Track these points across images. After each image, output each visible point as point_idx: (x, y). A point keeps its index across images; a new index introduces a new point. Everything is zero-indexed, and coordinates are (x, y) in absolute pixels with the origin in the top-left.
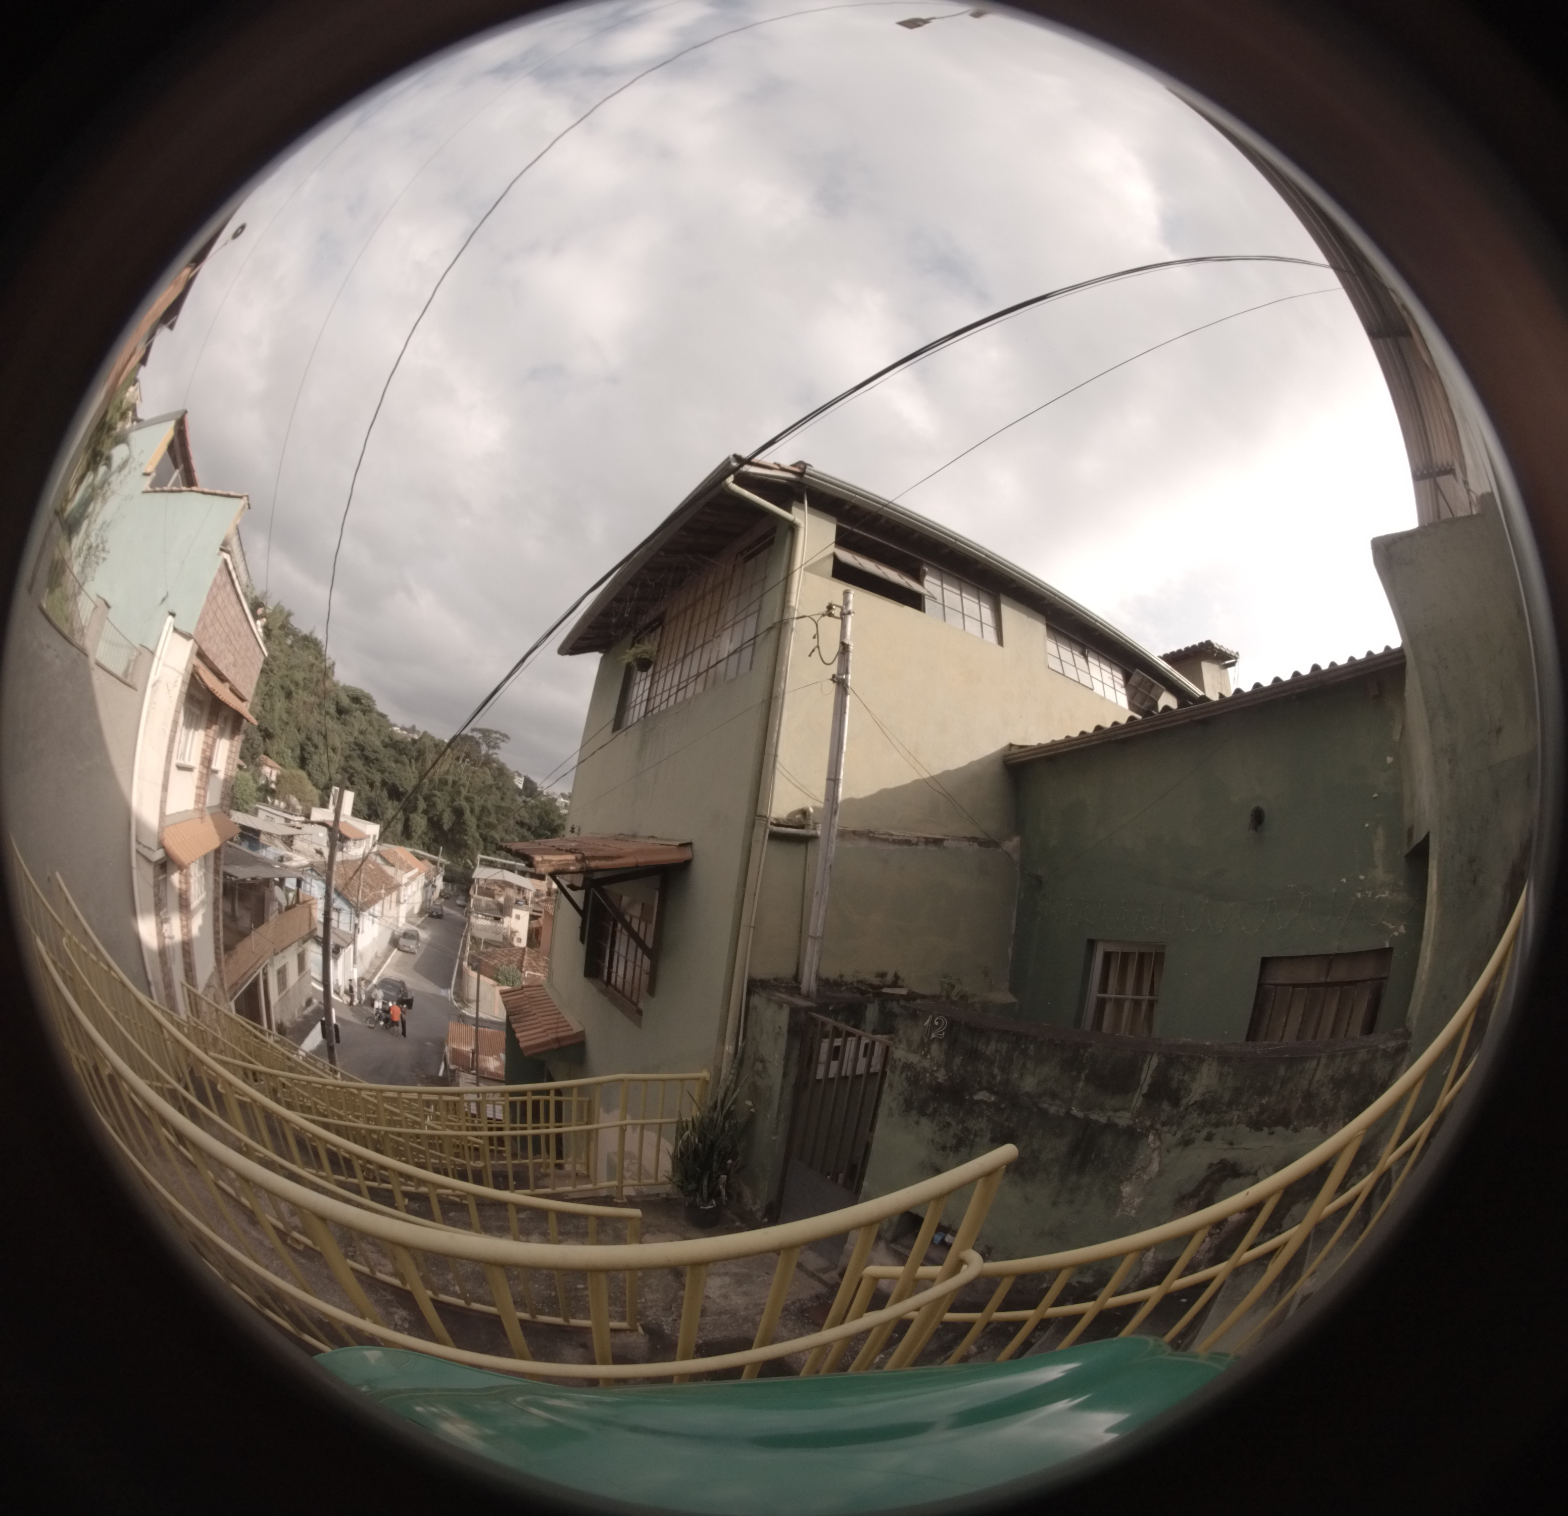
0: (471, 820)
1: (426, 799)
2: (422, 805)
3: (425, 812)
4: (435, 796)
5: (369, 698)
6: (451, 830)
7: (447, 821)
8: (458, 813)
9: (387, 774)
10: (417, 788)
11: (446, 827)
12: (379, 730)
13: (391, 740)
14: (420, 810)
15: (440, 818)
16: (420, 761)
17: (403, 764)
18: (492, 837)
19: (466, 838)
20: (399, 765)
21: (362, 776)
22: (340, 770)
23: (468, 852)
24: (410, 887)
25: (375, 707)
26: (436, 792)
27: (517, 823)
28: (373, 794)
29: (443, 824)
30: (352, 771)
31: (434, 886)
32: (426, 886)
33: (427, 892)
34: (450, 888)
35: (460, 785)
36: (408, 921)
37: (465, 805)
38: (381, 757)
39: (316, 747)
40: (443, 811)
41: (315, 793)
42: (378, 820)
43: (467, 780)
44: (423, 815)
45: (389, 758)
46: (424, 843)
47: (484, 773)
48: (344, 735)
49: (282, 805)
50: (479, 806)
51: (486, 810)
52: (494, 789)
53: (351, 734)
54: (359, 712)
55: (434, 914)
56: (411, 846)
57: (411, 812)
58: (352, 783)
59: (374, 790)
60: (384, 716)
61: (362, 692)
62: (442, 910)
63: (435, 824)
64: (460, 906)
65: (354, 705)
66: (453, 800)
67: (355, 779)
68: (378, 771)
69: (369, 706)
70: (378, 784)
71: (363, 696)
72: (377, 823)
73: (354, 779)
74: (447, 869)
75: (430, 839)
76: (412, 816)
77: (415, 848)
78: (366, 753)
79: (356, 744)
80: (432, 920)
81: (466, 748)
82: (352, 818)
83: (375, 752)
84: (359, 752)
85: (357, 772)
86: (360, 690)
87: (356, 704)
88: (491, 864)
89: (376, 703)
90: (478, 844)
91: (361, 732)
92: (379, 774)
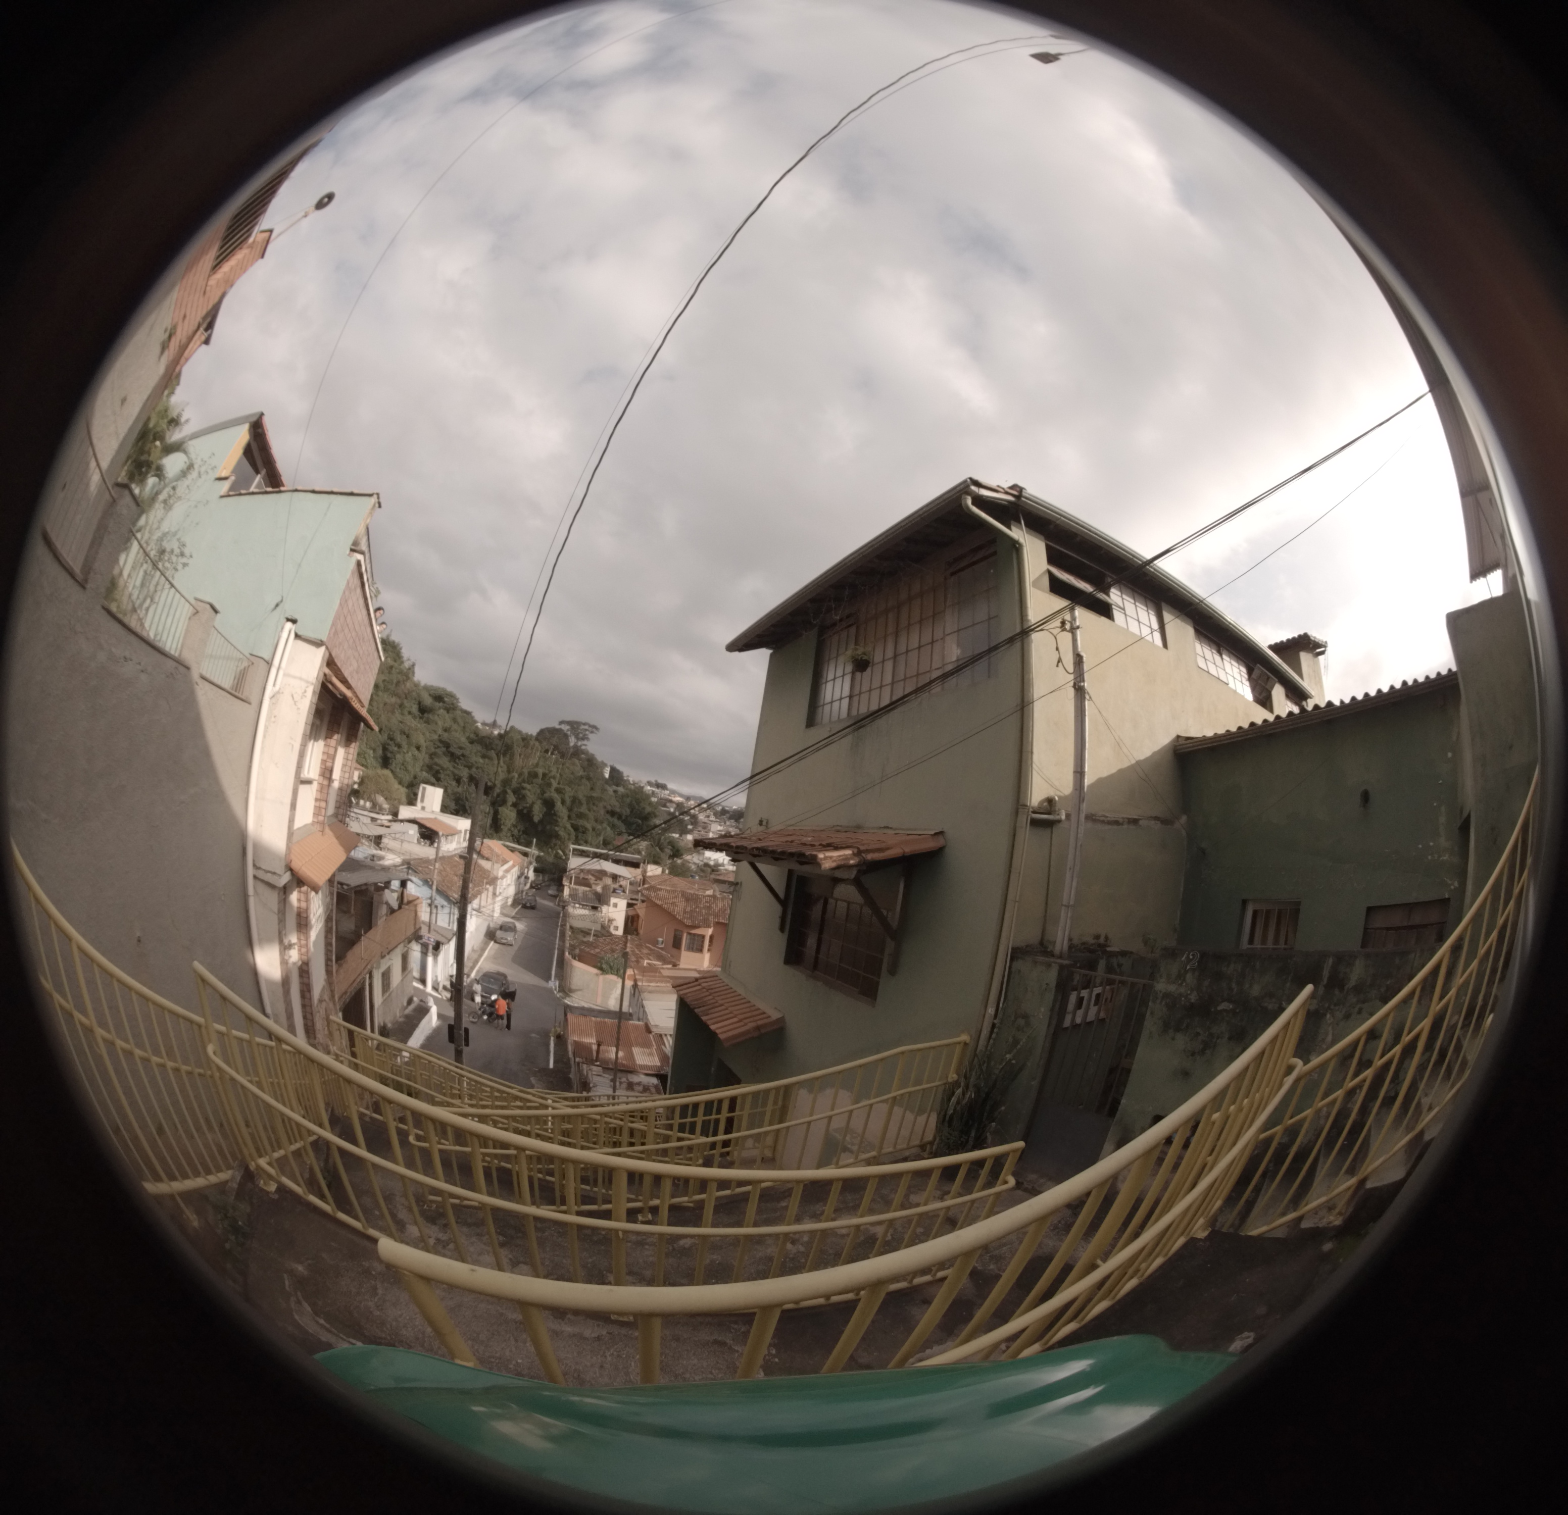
0: (562, 811)
1: (514, 792)
2: (511, 798)
3: (514, 805)
4: (524, 788)
5: (451, 695)
6: (541, 822)
7: (538, 813)
8: (549, 804)
9: (474, 769)
10: (506, 782)
11: (536, 819)
12: (464, 727)
13: (477, 736)
14: (509, 803)
15: (530, 810)
16: (508, 756)
17: (490, 758)
18: (582, 827)
19: (557, 828)
20: (487, 760)
21: (448, 772)
22: (425, 768)
23: (558, 842)
24: (505, 880)
25: (459, 704)
26: (525, 785)
27: (608, 812)
28: (460, 790)
29: (533, 816)
30: (438, 768)
31: (527, 878)
32: (519, 877)
33: (519, 884)
34: (541, 878)
35: (550, 778)
36: (502, 914)
37: (555, 796)
38: (467, 753)
39: (399, 746)
40: (533, 803)
41: (402, 791)
42: (467, 815)
43: (557, 772)
44: (512, 808)
45: (476, 753)
46: (513, 835)
47: (574, 764)
48: (428, 734)
49: (368, 804)
50: (570, 797)
51: (577, 801)
52: (584, 781)
53: (435, 732)
54: (442, 710)
55: (528, 905)
56: (500, 839)
57: (500, 806)
58: (438, 780)
59: (461, 785)
60: (468, 713)
61: (444, 690)
62: (536, 901)
63: (524, 816)
64: (551, 896)
65: (437, 704)
66: (543, 792)
67: (442, 776)
68: (465, 766)
69: (453, 704)
70: (465, 779)
71: (447, 694)
72: (467, 818)
73: (439, 775)
74: (538, 859)
75: (519, 831)
76: (500, 809)
77: (504, 840)
78: (451, 749)
79: (441, 741)
80: (524, 910)
81: (555, 740)
82: (442, 814)
83: (461, 748)
84: (444, 749)
85: (443, 768)
86: (443, 688)
87: (439, 702)
88: (582, 854)
89: (460, 700)
90: (569, 834)
91: (445, 730)
92: (466, 770)
